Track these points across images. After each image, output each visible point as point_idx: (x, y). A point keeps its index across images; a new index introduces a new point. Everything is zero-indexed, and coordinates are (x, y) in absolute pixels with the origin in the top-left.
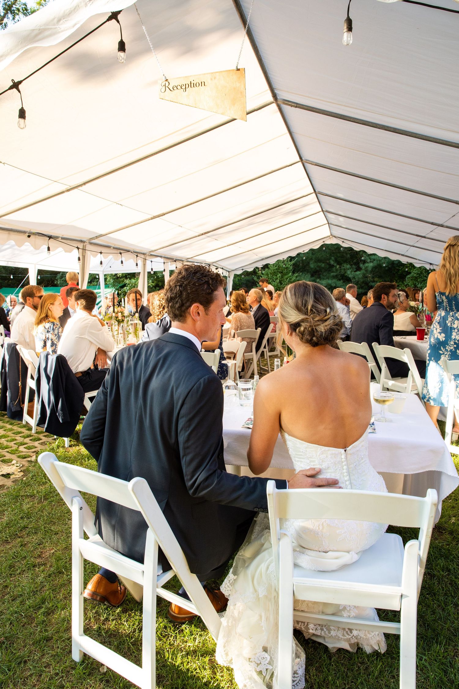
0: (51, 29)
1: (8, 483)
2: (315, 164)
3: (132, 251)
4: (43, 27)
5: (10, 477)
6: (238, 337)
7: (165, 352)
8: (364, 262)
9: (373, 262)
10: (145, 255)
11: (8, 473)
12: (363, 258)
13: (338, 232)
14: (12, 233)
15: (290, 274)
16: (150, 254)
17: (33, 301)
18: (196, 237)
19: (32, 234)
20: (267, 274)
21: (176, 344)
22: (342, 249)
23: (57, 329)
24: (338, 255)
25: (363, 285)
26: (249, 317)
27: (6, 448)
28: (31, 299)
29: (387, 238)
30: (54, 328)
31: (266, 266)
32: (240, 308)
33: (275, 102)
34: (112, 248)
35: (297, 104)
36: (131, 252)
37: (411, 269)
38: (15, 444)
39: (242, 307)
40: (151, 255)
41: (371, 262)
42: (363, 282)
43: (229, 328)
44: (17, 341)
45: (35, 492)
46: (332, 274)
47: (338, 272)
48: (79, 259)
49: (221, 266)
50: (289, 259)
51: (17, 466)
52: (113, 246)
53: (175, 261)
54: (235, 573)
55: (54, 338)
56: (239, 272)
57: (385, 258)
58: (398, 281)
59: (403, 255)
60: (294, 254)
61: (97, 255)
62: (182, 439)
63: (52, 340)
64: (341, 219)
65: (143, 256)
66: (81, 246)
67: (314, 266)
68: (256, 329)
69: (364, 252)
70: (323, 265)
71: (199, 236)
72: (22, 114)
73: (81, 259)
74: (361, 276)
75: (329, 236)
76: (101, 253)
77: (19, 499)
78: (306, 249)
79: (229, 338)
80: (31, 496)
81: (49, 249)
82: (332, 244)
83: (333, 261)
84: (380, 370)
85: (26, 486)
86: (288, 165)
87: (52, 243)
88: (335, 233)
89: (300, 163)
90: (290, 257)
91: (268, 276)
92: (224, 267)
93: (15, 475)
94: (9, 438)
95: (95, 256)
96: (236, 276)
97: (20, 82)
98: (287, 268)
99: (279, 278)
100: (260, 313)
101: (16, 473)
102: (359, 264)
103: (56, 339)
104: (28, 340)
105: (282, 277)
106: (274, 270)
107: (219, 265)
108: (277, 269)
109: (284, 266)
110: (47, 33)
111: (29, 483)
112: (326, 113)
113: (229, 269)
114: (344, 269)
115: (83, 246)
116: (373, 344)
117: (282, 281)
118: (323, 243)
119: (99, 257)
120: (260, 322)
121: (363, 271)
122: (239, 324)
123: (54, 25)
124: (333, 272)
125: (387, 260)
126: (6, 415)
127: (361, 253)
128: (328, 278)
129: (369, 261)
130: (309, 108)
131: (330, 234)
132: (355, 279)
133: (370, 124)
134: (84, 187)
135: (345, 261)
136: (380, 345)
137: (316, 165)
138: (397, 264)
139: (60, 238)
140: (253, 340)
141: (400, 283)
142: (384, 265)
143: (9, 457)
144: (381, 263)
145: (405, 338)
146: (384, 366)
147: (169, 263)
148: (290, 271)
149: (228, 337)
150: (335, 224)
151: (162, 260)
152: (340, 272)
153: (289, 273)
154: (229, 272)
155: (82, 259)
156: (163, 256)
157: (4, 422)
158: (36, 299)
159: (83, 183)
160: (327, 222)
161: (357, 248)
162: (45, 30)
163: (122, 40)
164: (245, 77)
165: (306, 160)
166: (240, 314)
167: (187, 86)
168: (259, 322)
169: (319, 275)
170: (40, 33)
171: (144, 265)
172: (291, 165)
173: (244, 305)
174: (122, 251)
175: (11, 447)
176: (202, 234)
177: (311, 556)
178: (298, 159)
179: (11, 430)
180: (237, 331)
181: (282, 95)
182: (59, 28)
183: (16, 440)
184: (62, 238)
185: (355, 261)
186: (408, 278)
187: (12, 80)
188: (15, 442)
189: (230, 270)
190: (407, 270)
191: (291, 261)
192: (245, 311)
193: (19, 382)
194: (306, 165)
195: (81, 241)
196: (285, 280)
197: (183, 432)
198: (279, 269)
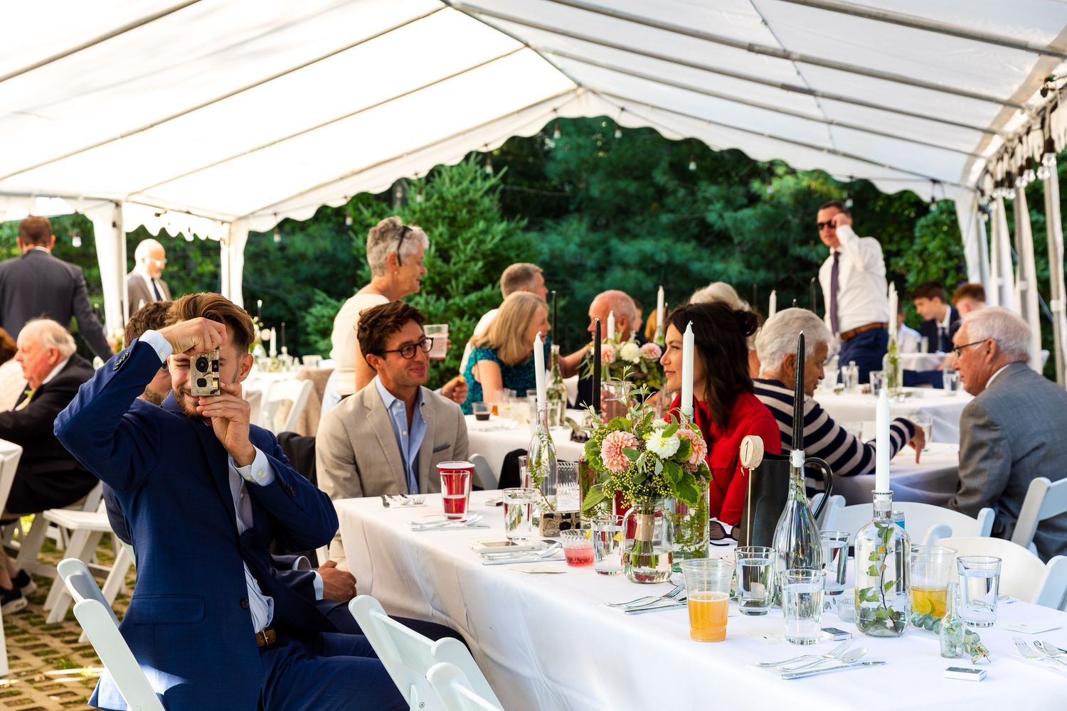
46: (665, 218)
47: (684, 211)
58: (896, 238)
69: (700, 144)
75: (574, 91)
78: (495, 139)
82: (584, 119)
83: (665, 173)
88: (593, 80)
118: (553, 116)
124: (667, 211)
128: (651, 234)
154: (228, 224)
186: (923, 227)
198: (443, 208)
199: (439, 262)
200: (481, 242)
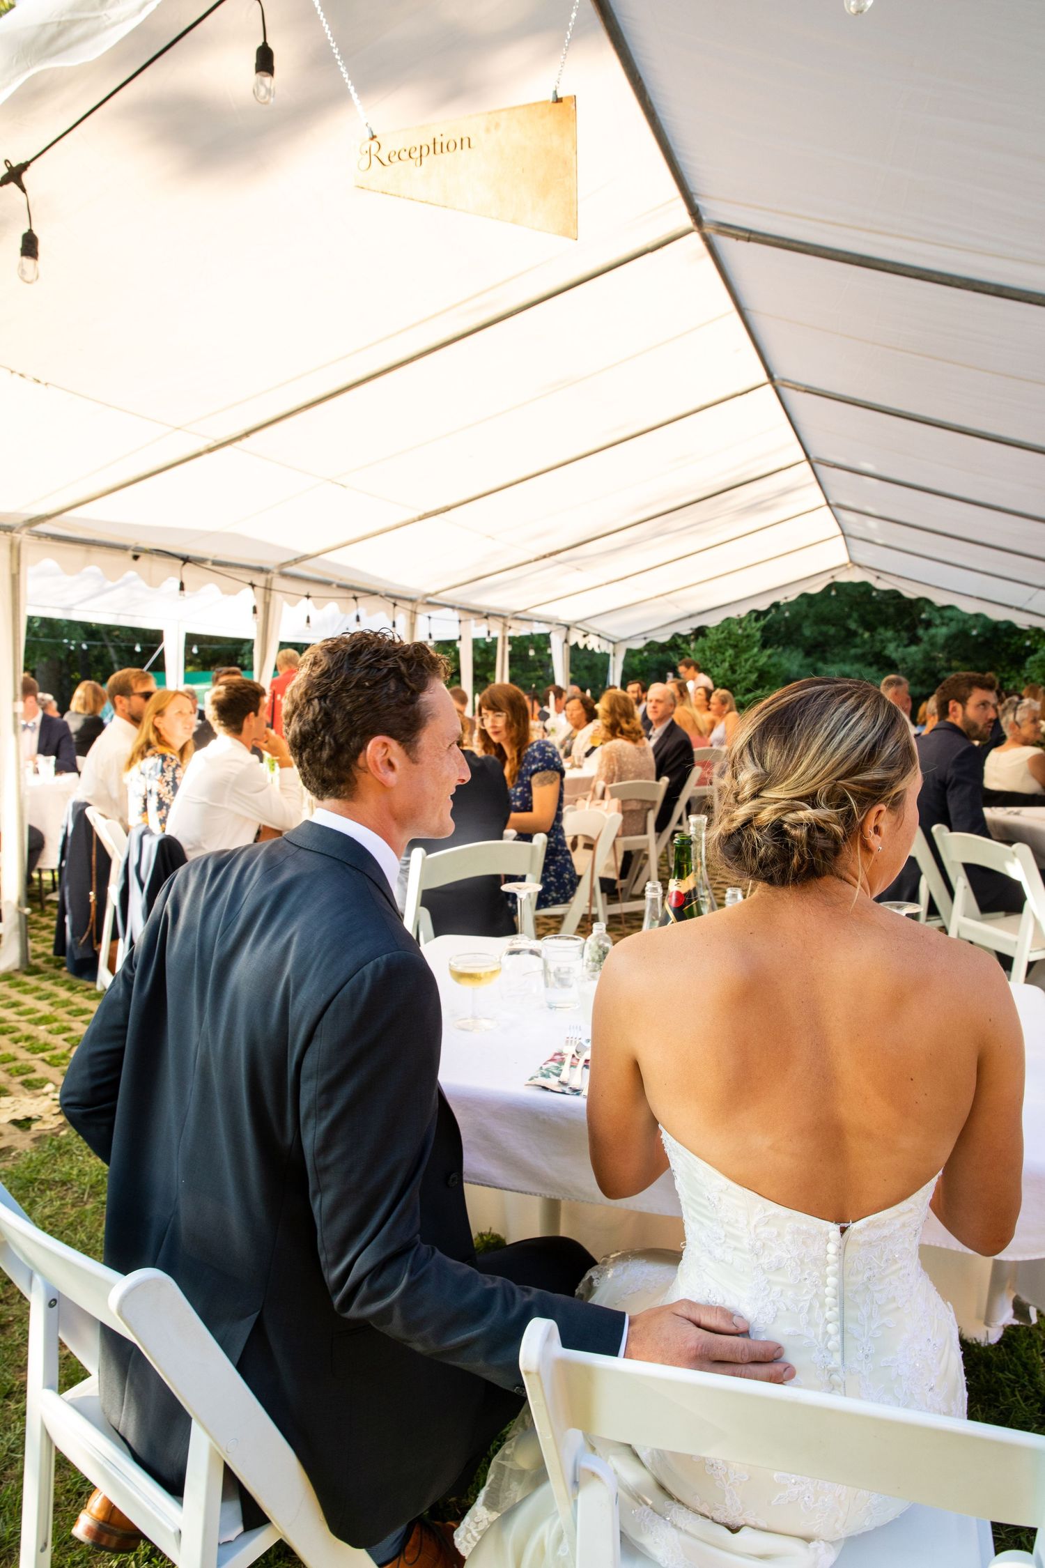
0: (87, 19)
1: (22, 1142)
2: (803, 389)
3: (383, 594)
4: (68, 17)
5: (29, 1128)
6: (613, 797)
7: (286, 875)
8: (928, 624)
9: (947, 625)
10: (415, 604)
11: (29, 1115)
12: (924, 616)
13: (866, 554)
14: (94, 549)
15: (756, 650)
16: (425, 602)
17: (130, 705)
18: (530, 562)
19: (141, 552)
20: (703, 651)
21: (318, 855)
22: (874, 594)
23: (170, 769)
24: (869, 607)
25: (925, 677)
26: (643, 752)
27: (43, 1050)
28: (125, 701)
29: (981, 568)
30: (165, 766)
31: (700, 632)
32: (618, 730)
33: (696, 228)
34: (334, 586)
35: (751, 232)
36: (381, 596)
37: (1037, 642)
38: (65, 1040)
39: (625, 726)
40: (429, 603)
41: (943, 624)
42: (925, 671)
43: (593, 777)
44: (91, 797)
45: (75, 1172)
46: (853, 651)
47: (867, 647)
48: (255, 610)
49: (595, 629)
50: (754, 615)
51: (54, 1100)
52: (337, 581)
53: (486, 617)
54: (491, 1504)
55: (165, 790)
56: (638, 645)
57: (977, 616)
59: (1019, 609)
60: (763, 605)
61: (298, 601)
62: (311, 1139)
63: (158, 794)
64: (873, 523)
65: (409, 606)
66: (260, 580)
67: (812, 633)
68: (658, 779)
69: (928, 601)
70: (832, 631)
71: (536, 560)
72: (30, 246)
73: (260, 610)
74: (919, 657)
75: (846, 565)
76: (308, 597)
77: (33, 1190)
78: (792, 595)
79: (593, 799)
80: (64, 1183)
81: (182, 587)
82: (851, 584)
83: (856, 621)
84: (952, 893)
85: (61, 1155)
86: (740, 392)
87: (190, 572)
88: (859, 558)
89: (769, 387)
90: (754, 611)
91: (704, 654)
92: (603, 632)
93: (44, 1122)
94: (55, 1025)
95: (293, 604)
96: (630, 653)
97: (24, 167)
98: (748, 636)
99: (728, 659)
100: (671, 743)
101: (46, 1117)
102: (915, 627)
103: (169, 792)
104: (115, 795)
105: (737, 656)
106: (718, 640)
107: (591, 627)
108: (725, 638)
109: (740, 631)
110: (77, 32)
111: (68, 1147)
112: (822, 252)
113: (616, 638)
114: (882, 641)
115: (267, 580)
116: (935, 828)
117: (735, 665)
118: (831, 581)
119: (306, 606)
120: (671, 764)
121: (923, 646)
122: (616, 768)
123: (94, 9)
124: (856, 646)
125: (981, 620)
126: (63, 965)
127: (921, 603)
128: (843, 661)
129: (938, 621)
130: (781, 242)
131: (846, 559)
132: (906, 663)
133: (936, 277)
134: (246, 441)
135: (886, 624)
136: (951, 830)
137: (806, 391)
138: (1005, 630)
139: (209, 563)
140: (648, 806)
141: (1013, 673)
142: (974, 633)
143: (44, 1073)
144: (967, 626)
145: (1017, 814)
146: (961, 883)
147: (473, 622)
148: (754, 643)
149: (589, 798)
150: (859, 535)
151: (455, 615)
152: (871, 648)
153: (753, 648)
154: (614, 643)
155: (264, 612)
156: (458, 605)
157: (55, 984)
158: (137, 701)
159: (243, 432)
160: (838, 531)
161: (910, 591)
162: (73, 23)
163: (265, 43)
164: (575, 120)
165: (784, 380)
166: (620, 743)
167: (425, 150)
168: (667, 763)
169: (824, 652)
170: (60, 34)
171: (413, 625)
172: (747, 392)
173: (628, 723)
174: (357, 594)
175: (55, 1048)
176: (545, 557)
177: (686, 1532)
178: (765, 378)
179: (67, 1003)
180: (612, 783)
181: (714, 211)
182: (105, 18)
183: (70, 1029)
184: (215, 563)
185: (907, 622)
187: (6, 161)
188: (66, 1035)
189: (615, 640)
190: (1028, 643)
191: (757, 619)
192: (634, 736)
193: (92, 893)
194: (785, 391)
195: (261, 570)
196: (743, 664)
197: (311, 1122)
198: (729, 639)
199: (729, 673)
200: (755, 662)
